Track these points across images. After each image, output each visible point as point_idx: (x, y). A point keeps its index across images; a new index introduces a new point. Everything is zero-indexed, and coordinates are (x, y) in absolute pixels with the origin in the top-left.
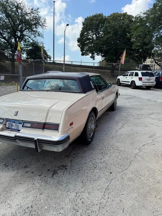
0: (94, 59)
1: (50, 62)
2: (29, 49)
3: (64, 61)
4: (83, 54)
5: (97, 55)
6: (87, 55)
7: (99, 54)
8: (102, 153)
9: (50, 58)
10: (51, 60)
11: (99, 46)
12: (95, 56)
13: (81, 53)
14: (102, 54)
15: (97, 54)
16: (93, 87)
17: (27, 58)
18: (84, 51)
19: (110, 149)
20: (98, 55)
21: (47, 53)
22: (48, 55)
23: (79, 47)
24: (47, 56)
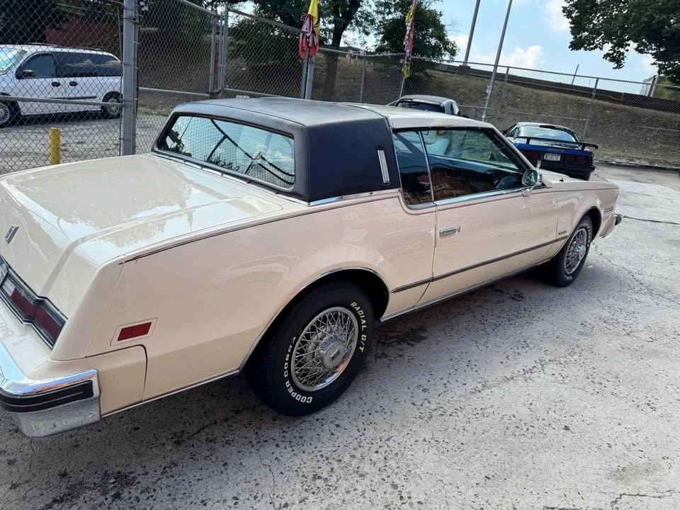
0: (619, 66)
1: (451, 64)
2: (390, 17)
3: (496, 66)
4: (575, 46)
5: (636, 49)
6: (596, 47)
7: (646, 46)
8: (316, 477)
9: (453, 53)
10: (456, 58)
11: (647, 16)
12: (626, 54)
13: (571, 38)
14: (659, 47)
15: (639, 46)
16: (386, 178)
17: (380, 50)
18: (586, 34)
19: (366, 467)
20: (641, 52)
21: (444, 35)
22: (448, 43)
23: (569, 16)
24: (446, 43)
